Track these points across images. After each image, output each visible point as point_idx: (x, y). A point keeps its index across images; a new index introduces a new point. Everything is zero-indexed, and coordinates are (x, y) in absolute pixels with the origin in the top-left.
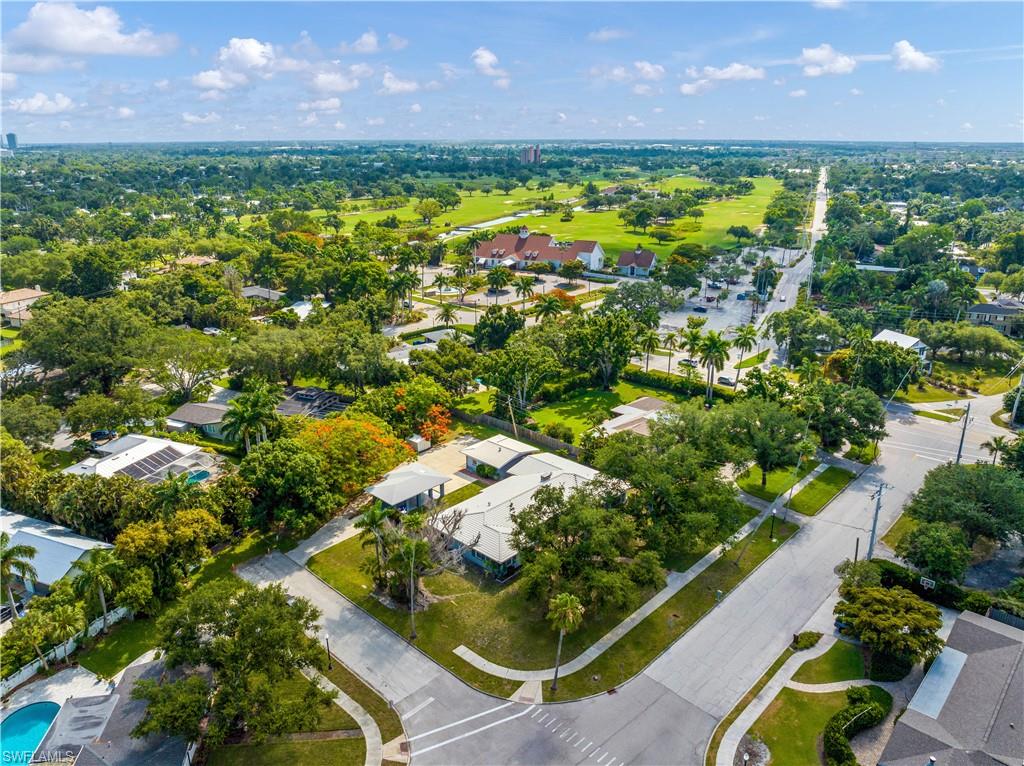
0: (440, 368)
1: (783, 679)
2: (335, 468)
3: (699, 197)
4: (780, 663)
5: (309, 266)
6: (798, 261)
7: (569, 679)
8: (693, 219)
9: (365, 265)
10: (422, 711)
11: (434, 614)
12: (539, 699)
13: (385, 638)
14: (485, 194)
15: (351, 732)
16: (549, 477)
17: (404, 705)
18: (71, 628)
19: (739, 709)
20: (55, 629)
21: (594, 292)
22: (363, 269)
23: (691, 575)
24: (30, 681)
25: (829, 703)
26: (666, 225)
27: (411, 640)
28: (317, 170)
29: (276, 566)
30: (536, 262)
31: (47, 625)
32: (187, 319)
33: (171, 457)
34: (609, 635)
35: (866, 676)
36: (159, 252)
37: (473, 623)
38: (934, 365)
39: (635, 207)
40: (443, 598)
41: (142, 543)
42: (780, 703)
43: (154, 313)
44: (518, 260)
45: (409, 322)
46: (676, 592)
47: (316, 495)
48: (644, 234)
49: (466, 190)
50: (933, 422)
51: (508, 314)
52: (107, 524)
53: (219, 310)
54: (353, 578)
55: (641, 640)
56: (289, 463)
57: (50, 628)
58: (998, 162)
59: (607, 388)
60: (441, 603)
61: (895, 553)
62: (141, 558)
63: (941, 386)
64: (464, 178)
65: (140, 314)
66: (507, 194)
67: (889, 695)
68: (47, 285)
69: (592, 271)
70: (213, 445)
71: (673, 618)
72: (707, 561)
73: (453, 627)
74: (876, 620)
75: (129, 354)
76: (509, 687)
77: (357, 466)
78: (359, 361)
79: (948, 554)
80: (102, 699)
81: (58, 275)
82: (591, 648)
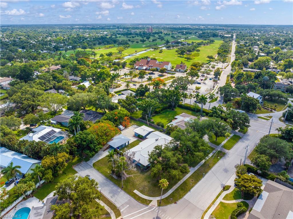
0: (127, 105)
1: (220, 199)
2: (99, 138)
3: (199, 45)
4: (219, 195)
5: (88, 70)
6: (227, 67)
7: (164, 200)
8: (197, 52)
9: (104, 70)
10: (126, 209)
11: (128, 181)
12: (157, 205)
13: (115, 188)
14: (137, 43)
15: (108, 215)
16: (158, 140)
17: (121, 207)
18: (32, 188)
19: (209, 208)
20: (27, 188)
21: (169, 77)
22: (104, 72)
23: (196, 168)
24: (21, 201)
25: (232, 206)
26: (189, 54)
27: (122, 188)
28: (88, 35)
29: (84, 166)
30: (152, 68)
31: (26, 187)
32: (54, 87)
33: (53, 133)
34: (174, 187)
35: (242, 198)
36: (44, 65)
37: (139, 183)
38: (264, 102)
39: (180, 48)
40: (130, 176)
41: (49, 163)
42: (219, 206)
43: (45, 86)
44: (147, 67)
45: (117, 87)
46: (192, 173)
47: (95, 146)
48: (183, 57)
49: (131, 42)
50: (263, 120)
51: (145, 87)
52: (38, 154)
53: (63, 85)
54: (105, 170)
55: (183, 188)
56: (87, 138)
57: (26, 188)
58: (285, 32)
59: (173, 109)
60: (130, 177)
61: (251, 162)
62: (49, 168)
63: (266, 109)
64: (131, 37)
65: (41, 87)
66: (143, 43)
67: (248, 204)
68: (13, 76)
69: (168, 71)
70: (64, 128)
71: (192, 181)
72: (200, 164)
73: (133, 184)
74: (245, 184)
75: (39, 101)
76: (148, 202)
77: (105, 137)
78: (104, 104)
79: (265, 164)
80: (41, 207)
81: (16, 73)
82: (170, 190)
